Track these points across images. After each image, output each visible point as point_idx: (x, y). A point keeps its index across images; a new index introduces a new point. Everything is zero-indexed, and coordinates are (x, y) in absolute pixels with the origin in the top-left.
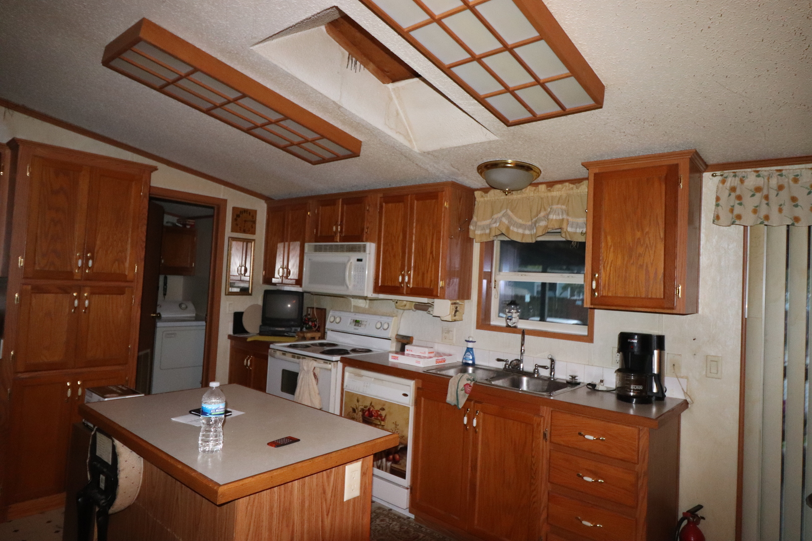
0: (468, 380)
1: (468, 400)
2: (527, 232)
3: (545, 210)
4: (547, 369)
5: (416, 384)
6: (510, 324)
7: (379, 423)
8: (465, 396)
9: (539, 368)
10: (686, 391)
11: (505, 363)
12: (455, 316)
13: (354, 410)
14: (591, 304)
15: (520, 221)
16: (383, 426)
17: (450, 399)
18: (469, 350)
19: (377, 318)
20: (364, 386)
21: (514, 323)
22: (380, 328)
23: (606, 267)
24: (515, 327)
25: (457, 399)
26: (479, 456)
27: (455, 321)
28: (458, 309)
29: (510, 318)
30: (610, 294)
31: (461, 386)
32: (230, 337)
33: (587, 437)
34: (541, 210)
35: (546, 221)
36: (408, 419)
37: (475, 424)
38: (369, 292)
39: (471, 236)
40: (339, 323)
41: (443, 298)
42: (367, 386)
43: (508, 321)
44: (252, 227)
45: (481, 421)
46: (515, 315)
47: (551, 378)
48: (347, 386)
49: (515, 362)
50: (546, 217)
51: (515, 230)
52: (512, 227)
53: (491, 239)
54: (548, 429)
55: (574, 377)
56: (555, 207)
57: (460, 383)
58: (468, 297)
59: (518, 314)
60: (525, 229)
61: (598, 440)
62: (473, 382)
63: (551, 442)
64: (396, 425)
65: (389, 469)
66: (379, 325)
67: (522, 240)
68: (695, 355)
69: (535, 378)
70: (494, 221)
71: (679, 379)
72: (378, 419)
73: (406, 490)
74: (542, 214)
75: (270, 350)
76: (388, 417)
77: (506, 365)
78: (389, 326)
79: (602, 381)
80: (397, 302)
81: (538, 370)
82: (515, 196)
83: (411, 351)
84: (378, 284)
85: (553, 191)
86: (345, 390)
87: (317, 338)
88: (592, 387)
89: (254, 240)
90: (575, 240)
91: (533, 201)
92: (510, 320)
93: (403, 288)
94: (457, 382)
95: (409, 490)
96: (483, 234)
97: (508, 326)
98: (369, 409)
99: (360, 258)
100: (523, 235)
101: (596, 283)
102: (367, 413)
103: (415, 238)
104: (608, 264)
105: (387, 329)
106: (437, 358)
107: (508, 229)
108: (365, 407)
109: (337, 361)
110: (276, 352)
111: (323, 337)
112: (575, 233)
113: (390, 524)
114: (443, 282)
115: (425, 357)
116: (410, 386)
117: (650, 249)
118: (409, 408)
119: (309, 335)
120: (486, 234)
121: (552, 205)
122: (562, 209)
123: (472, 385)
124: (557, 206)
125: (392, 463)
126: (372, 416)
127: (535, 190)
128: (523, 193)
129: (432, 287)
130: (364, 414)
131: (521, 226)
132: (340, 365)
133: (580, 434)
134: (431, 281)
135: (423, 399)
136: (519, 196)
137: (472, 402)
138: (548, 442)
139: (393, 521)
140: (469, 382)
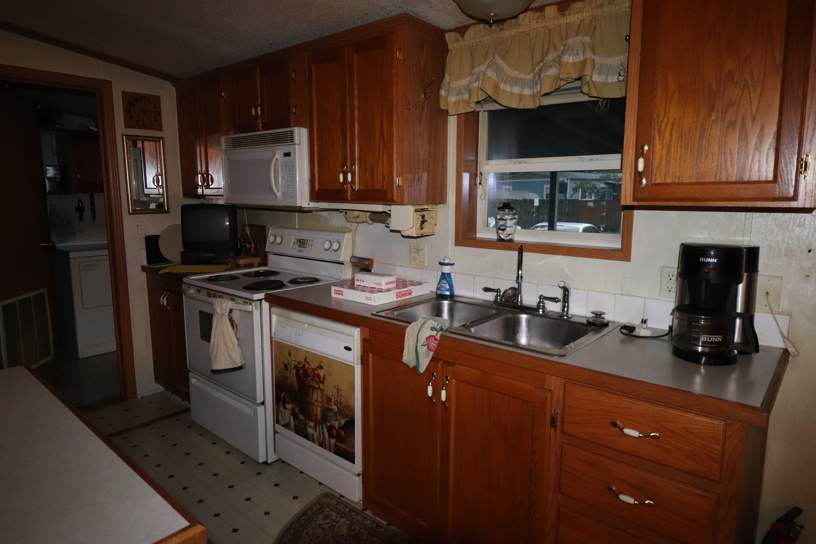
0: (433, 329)
1: (434, 359)
2: (527, 92)
3: (555, 49)
4: (557, 302)
5: (362, 332)
6: (502, 237)
7: (317, 386)
8: (428, 355)
9: (546, 302)
10: (786, 335)
11: (495, 294)
12: (422, 228)
13: (286, 367)
14: (634, 200)
15: (516, 74)
16: (322, 390)
17: (408, 357)
18: (445, 277)
19: (326, 235)
20: (296, 334)
21: (509, 235)
22: (329, 249)
23: (662, 130)
24: (511, 241)
25: (417, 359)
26: (452, 444)
27: (422, 236)
28: (426, 218)
29: (502, 228)
30: (669, 181)
31: (422, 339)
32: (144, 268)
33: (626, 431)
34: (548, 50)
35: (556, 67)
36: (353, 383)
37: (443, 397)
38: (303, 200)
39: (443, 106)
40: (280, 243)
41: (401, 203)
42: (299, 335)
43: (500, 232)
44: (156, 120)
45: (453, 392)
46: (509, 223)
47: (564, 315)
48: (275, 333)
49: (510, 291)
50: (558, 62)
51: (508, 89)
52: (502, 85)
53: (473, 107)
54: (559, 411)
55: (598, 315)
56: (571, 41)
57: (420, 334)
58: (442, 200)
59: (515, 220)
60: (523, 87)
61: (647, 438)
62: (440, 333)
63: (562, 432)
64: (339, 390)
65: (333, 448)
66: (327, 245)
67: (519, 105)
68: (808, 276)
69: (539, 316)
70: (475, 77)
71: (777, 316)
72: (316, 381)
73: (357, 478)
74: (551, 56)
75: (183, 286)
76: (327, 378)
77: (497, 296)
78: (340, 245)
79: (644, 321)
80: (346, 213)
81: (543, 303)
82: (507, 32)
83: (363, 281)
84: (315, 188)
85: (569, 15)
86: (273, 339)
87: (257, 265)
88: (628, 330)
89: (162, 138)
90: (605, 96)
91: (536, 36)
92: (503, 230)
93: (346, 191)
94: (417, 333)
95: (361, 477)
96: (459, 101)
97: (500, 240)
98: (304, 366)
99: (286, 151)
100: (521, 96)
101: (645, 161)
102: (301, 371)
103: (359, 113)
104: (667, 125)
105: (338, 250)
106: (398, 290)
107: (496, 87)
108: (300, 363)
109: (260, 300)
110: (190, 288)
111: (264, 263)
112: (605, 84)
113: (337, 523)
114: (400, 178)
115: (380, 291)
116: (354, 336)
117: (751, 89)
118: (354, 367)
119: (242, 262)
120: (464, 101)
121: (567, 38)
122: (583, 44)
123: (438, 337)
124: (575, 39)
125: (337, 441)
126: (308, 376)
127: (538, 18)
128: (519, 24)
129: (385, 188)
130: (298, 371)
131: (516, 81)
132: (266, 305)
133: (614, 424)
134: (384, 178)
135: (371, 355)
136: (513, 32)
137: (440, 364)
138: (558, 431)
139: (342, 517)
140: (434, 333)
